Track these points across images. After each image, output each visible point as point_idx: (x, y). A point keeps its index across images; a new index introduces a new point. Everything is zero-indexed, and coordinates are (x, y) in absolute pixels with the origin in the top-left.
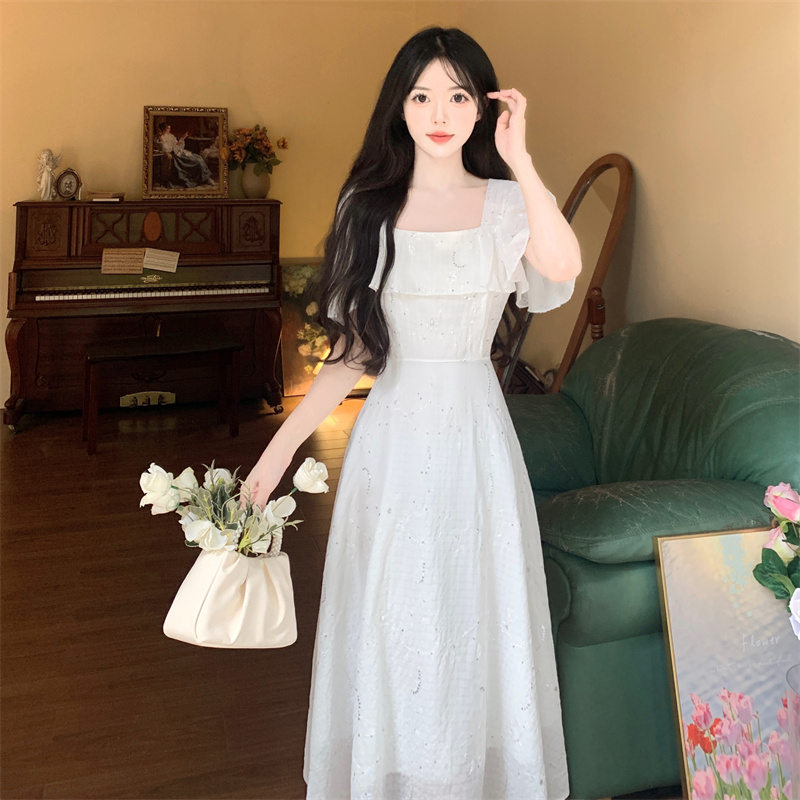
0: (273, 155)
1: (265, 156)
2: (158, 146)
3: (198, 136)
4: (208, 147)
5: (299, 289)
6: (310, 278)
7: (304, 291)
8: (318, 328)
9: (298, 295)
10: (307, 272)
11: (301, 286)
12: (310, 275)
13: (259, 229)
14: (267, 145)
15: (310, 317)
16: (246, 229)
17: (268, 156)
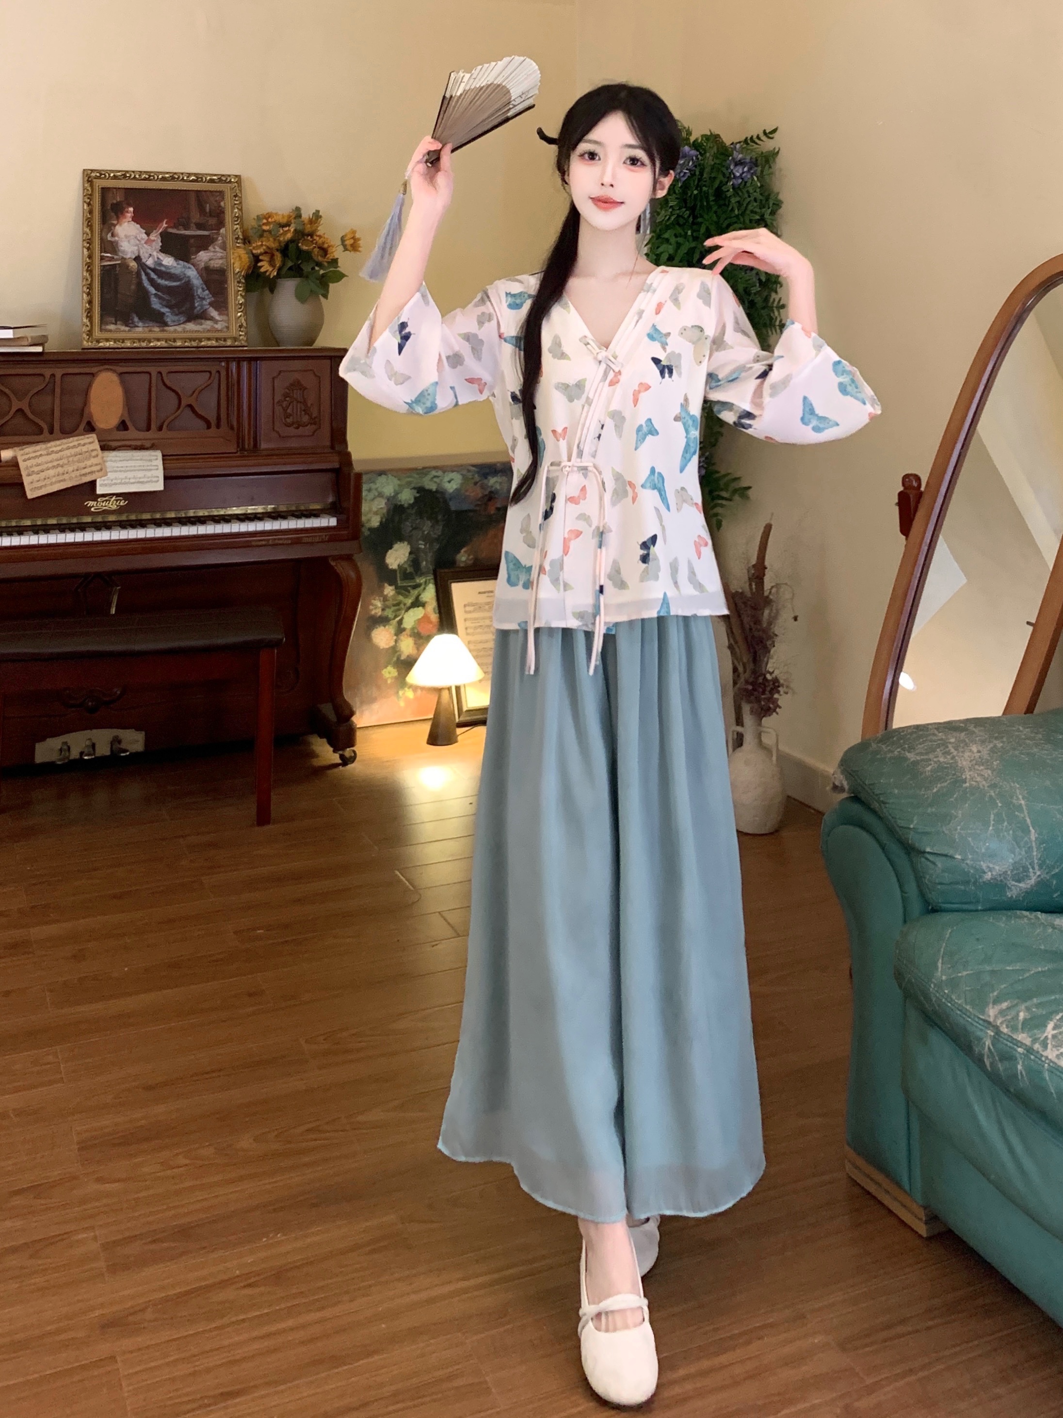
0: (335, 262)
1: (319, 264)
2: (110, 247)
3: (186, 228)
4: (206, 248)
5: (373, 519)
6: (394, 497)
7: (381, 522)
8: (409, 592)
9: (371, 529)
10: (388, 486)
11: (376, 513)
12: (392, 491)
13: (309, 405)
14: (323, 243)
15: (394, 571)
16: (285, 404)
17: (326, 264)
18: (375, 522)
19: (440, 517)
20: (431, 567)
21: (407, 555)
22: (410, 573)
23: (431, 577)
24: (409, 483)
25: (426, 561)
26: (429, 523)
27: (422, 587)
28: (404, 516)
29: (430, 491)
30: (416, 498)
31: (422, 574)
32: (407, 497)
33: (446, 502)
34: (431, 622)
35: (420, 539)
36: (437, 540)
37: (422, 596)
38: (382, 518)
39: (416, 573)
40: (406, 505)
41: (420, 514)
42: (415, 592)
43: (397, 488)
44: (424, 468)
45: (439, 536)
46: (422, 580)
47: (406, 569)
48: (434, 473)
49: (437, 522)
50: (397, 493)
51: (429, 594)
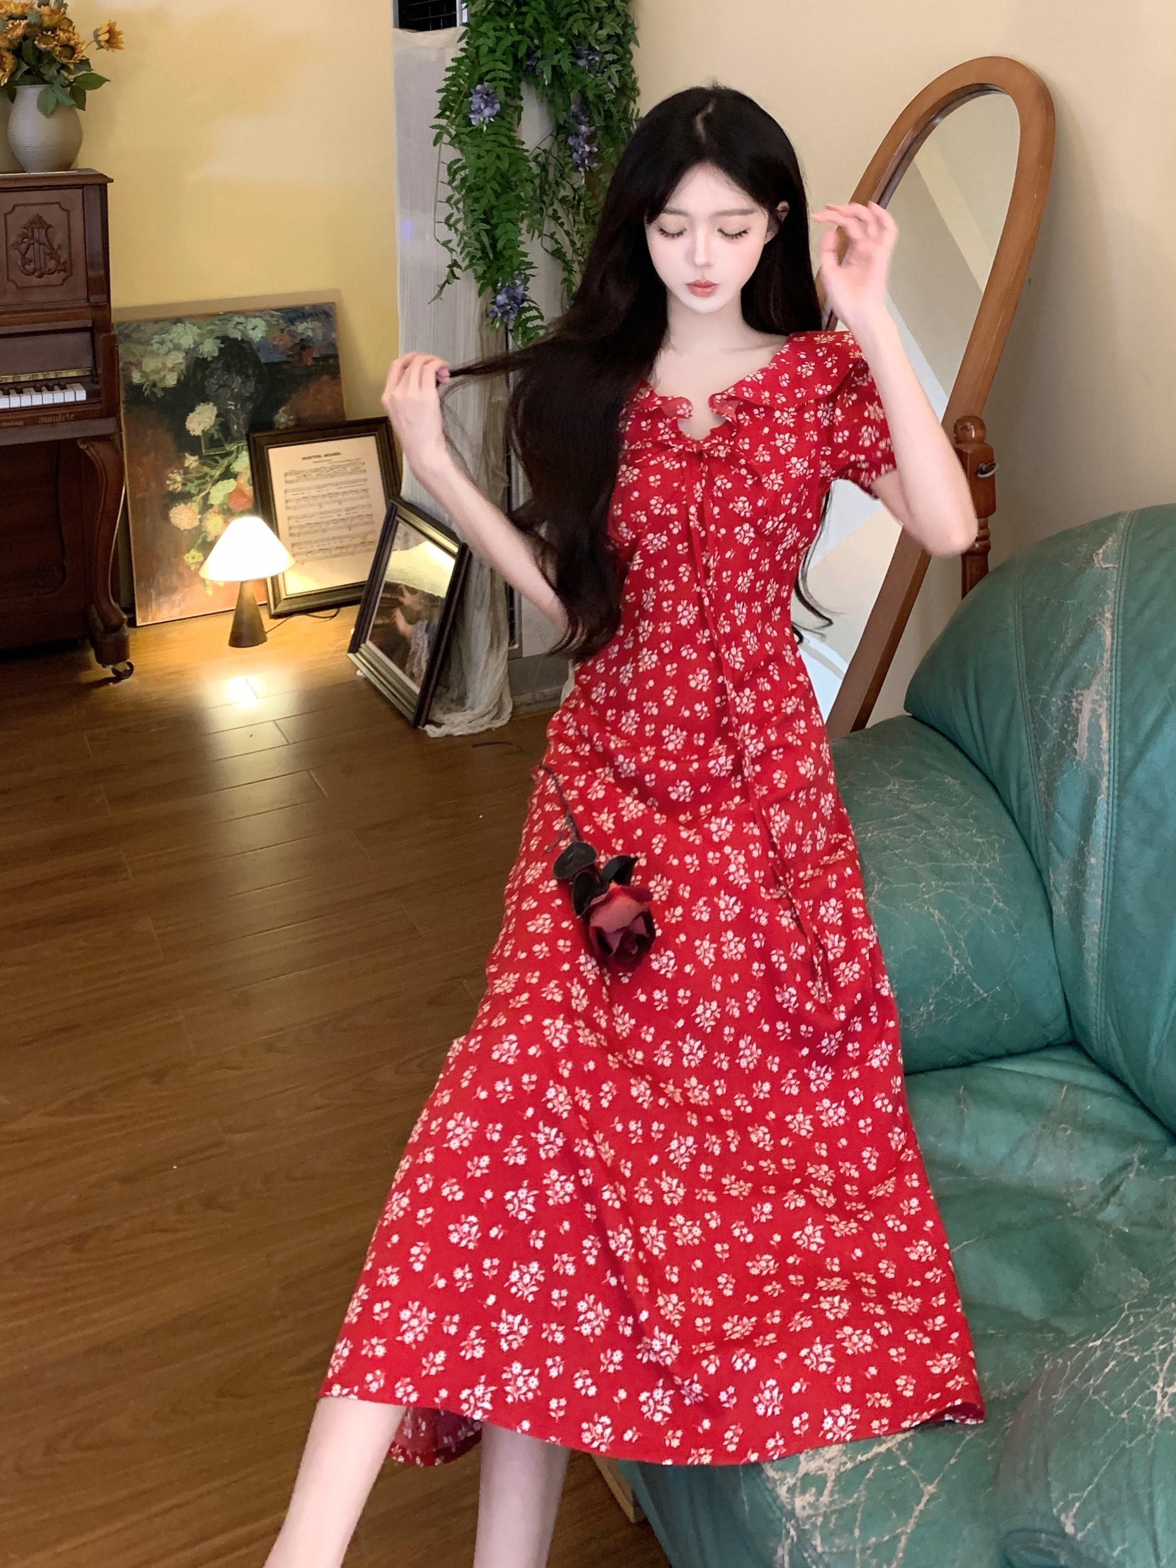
0: (85, 63)
1: (64, 67)
5: (168, 377)
6: (194, 349)
7: (178, 380)
8: (217, 462)
9: (164, 389)
10: (186, 336)
11: (172, 370)
12: (191, 342)
13: (55, 246)
14: (69, 39)
15: (198, 437)
16: (24, 246)
17: (72, 67)
18: (171, 380)
19: (250, 372)
20: (244, 432)
21: (214, 418)
22: (219, 440)
23: (244, 443)
24: (211, 332)
25: (238, 424)
26: (239, 380)
27: (234, 456)
28: (207, 372)
29: (235, 340)
30: (220, 350)
31: (233, 440)
32: (210, 348)
33: (254, 353)
34: (244, 496)
35: (229, 399)
36: (250, 398)
37: (234, 465)
38: (179, 376)
39: (226, 439)
40: (209, 359)
41: (227, 368)
42: (225, 462)
43: (197, 339)
44: (225, 314)
45: (252, 394)
46: (233, 447)
47: (212, 436)
48: (236, 319)
49: (248, 377)
50: (197, 345)
51: (242, 463)
